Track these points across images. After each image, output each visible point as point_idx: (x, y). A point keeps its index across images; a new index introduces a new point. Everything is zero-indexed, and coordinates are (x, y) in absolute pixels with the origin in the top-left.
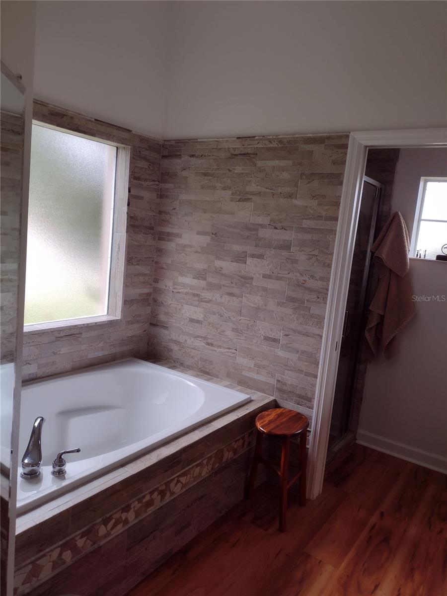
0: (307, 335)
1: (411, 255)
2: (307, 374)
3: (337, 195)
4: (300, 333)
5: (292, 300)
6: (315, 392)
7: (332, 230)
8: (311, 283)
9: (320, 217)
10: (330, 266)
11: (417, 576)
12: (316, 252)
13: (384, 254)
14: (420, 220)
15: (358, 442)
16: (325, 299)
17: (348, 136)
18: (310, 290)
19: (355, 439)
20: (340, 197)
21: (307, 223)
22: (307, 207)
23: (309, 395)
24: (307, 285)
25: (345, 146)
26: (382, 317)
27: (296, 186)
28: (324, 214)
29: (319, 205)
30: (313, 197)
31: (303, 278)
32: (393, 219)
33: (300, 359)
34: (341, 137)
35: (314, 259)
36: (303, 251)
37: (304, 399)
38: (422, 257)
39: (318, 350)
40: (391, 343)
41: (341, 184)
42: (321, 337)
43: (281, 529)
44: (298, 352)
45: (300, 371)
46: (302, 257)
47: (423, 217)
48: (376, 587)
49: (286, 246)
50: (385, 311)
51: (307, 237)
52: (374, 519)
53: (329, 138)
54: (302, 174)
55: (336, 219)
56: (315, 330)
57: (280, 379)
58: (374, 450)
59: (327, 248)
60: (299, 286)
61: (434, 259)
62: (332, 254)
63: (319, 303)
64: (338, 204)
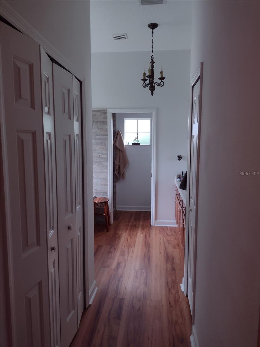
0: (103, 172)
1: (125, 144)
2: (105, 185)
3: (106, 128)
4: (101, 172)
6: (108, 190)
7: (106, 139)
8: (102, 156)
9: (102, 135)
10: (107, 150)
11: (145, 230)
12: (102, 146)
13: (117, 144)
14: (125, 132)
15: (117, 210)
17: (107, 110)
18: (102, 158)
19: (116, 209)
20: (107, 128)
22: (97, 132)
23: (106, 192)
25: (107, 113)
26: (119, 165)
29: (101, 131)
30: (99, 129)
31: (99, 155)
32: (118, 133)
33: (102, 181)
34: (104, 110)
35: (102, 148)
36: (97, 146)
37: (105, 193)
38: (128, 144)
39: (107, 176)
40: (123, 173)
42: (108, 172)
43: (107, 231)
44: (100, 179)
45: (102, 185)
48: (137, 234)
50: (120, 163)
51: (99, 141)
52: (130, 223)
53: (101, 110)
55: (107, 135)
56: (105, 170)
57: (96, 189)
58: (122, 211)
61: (132, 144)
62: (107, 146)
63: (106, 162)
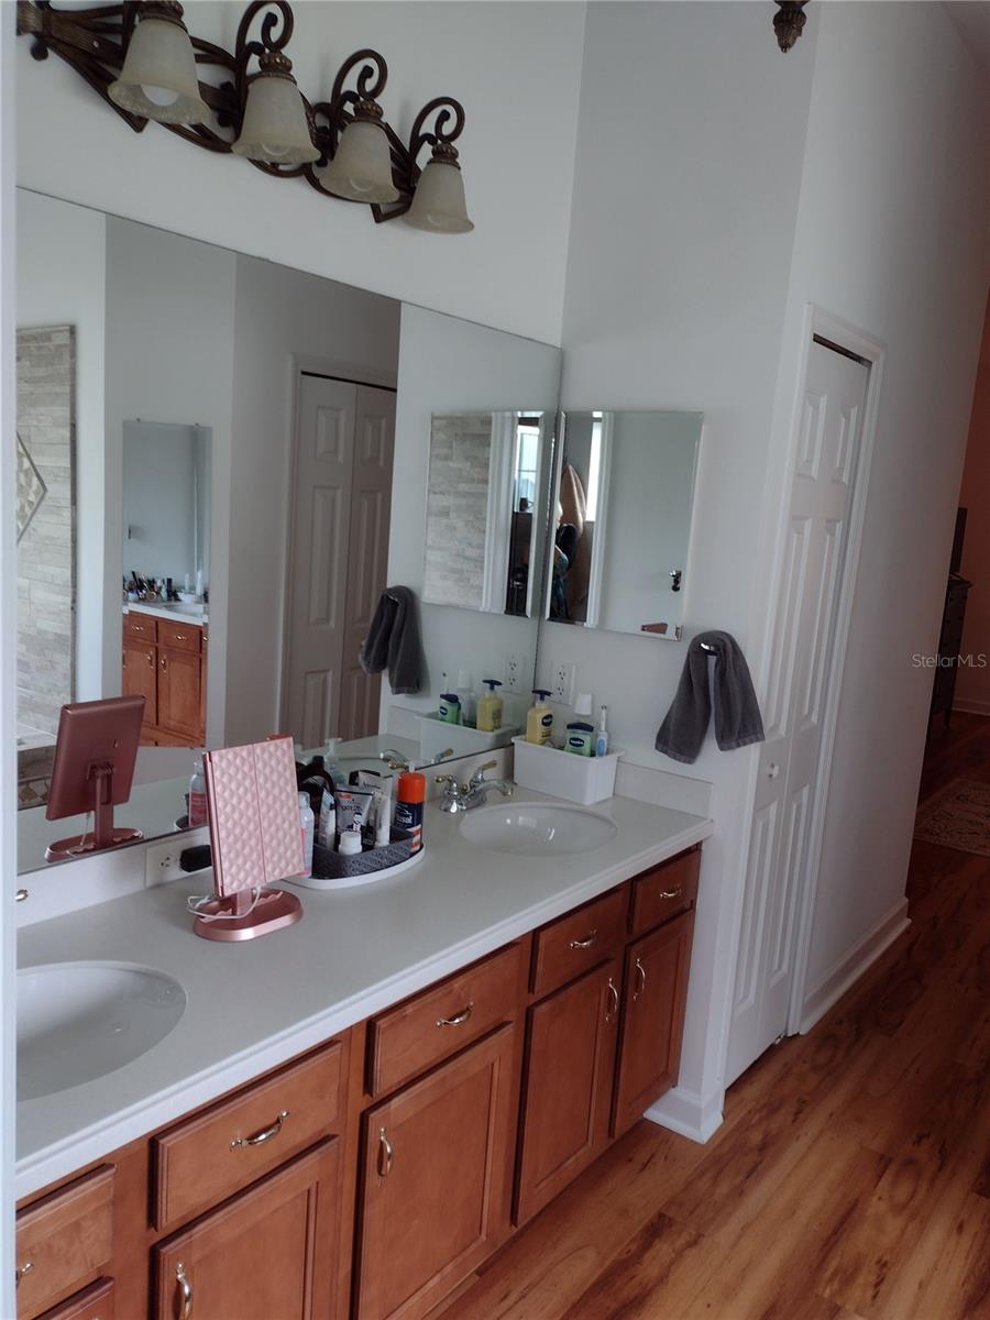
5: (454, 571)
16: (482, 568)
21: (463, 487)
24: (467, 554)
27: (451, 447)
28: (476, 476)
41: (489, 445)
46: (460, 524)
47: (524, 468)
49: (445, 513)
54: (456, 435)
59: (481, 513)
60: (459, 555)
64: (486, 466)
